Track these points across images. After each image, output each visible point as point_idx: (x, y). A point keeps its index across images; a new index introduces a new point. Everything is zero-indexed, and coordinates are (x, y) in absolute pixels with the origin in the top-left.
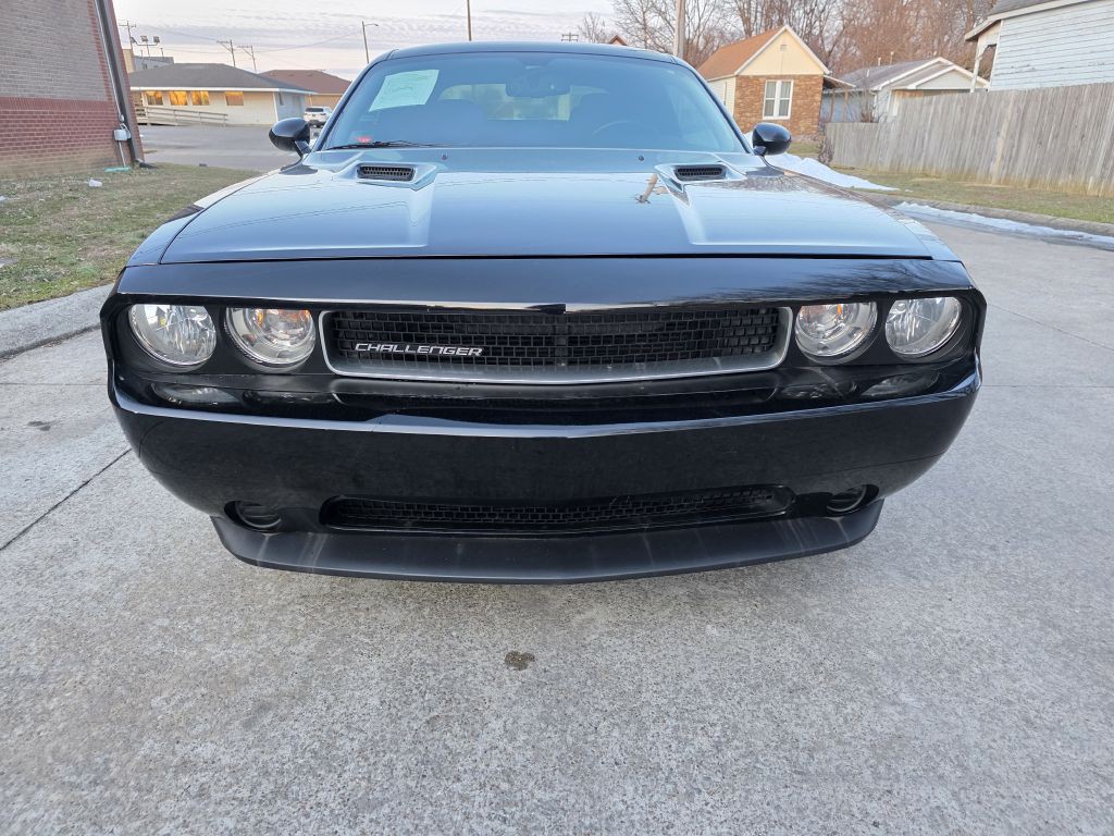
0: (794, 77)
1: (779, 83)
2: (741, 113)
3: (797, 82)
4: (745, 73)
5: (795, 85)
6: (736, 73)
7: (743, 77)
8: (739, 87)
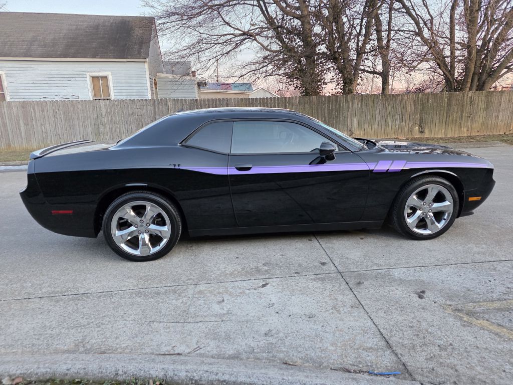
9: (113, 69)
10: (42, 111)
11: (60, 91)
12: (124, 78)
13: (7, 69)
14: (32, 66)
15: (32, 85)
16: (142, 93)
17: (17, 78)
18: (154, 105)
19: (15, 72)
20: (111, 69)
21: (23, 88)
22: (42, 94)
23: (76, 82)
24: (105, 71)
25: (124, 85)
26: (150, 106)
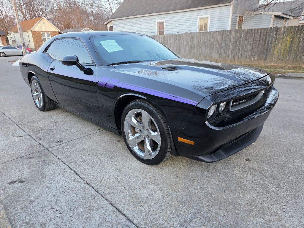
0: (50, 31)
1: (46, 33)
2: (36, 42)
3: (51, 33)
4: (34, 30)
5: (51, 34)
6: (31, 30)
7: (33, 31)
8: (33, 34)
9: (211, 13)
10: (170, 40)
11: (185, 29)
12: (216, 18)
13: (166, 18)
14: (175, 16)
15: (174, 26)
16: (225, 27)
17: (169, 23)
18: (223, 35)
19: (169, 20)
20: (210, 13)
21: (170, 28)
22: (177, 31)
23: (192, 23)
24: (207, 14)
25: (216, 22)
26: (220, 35)
